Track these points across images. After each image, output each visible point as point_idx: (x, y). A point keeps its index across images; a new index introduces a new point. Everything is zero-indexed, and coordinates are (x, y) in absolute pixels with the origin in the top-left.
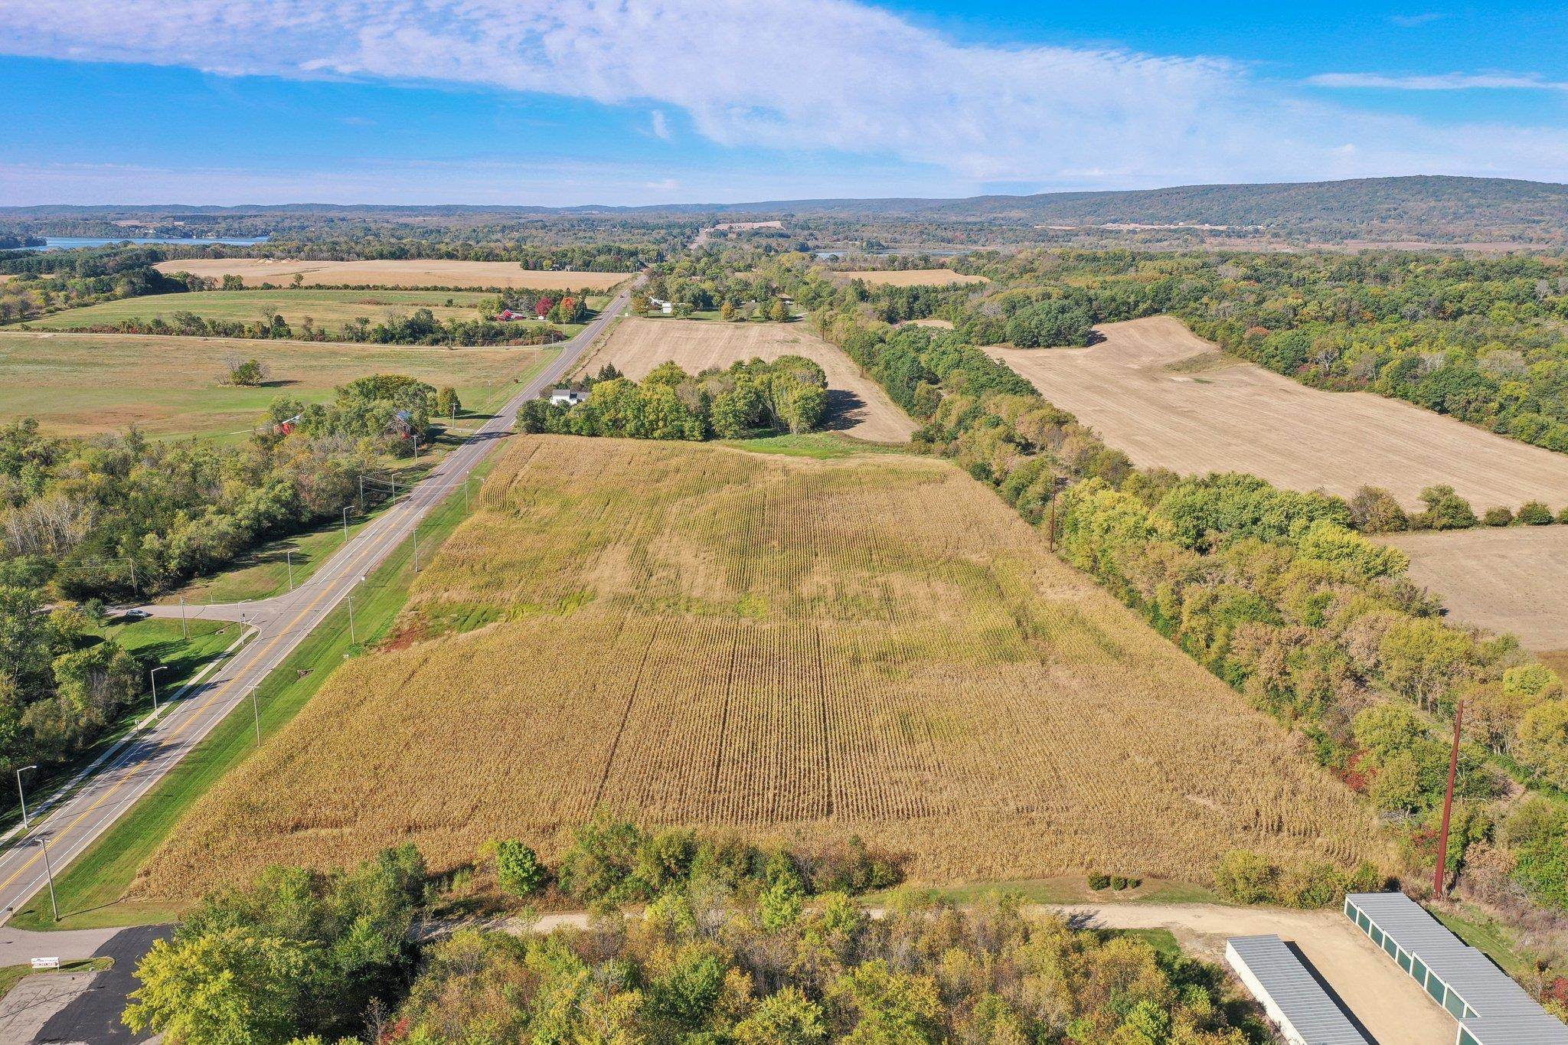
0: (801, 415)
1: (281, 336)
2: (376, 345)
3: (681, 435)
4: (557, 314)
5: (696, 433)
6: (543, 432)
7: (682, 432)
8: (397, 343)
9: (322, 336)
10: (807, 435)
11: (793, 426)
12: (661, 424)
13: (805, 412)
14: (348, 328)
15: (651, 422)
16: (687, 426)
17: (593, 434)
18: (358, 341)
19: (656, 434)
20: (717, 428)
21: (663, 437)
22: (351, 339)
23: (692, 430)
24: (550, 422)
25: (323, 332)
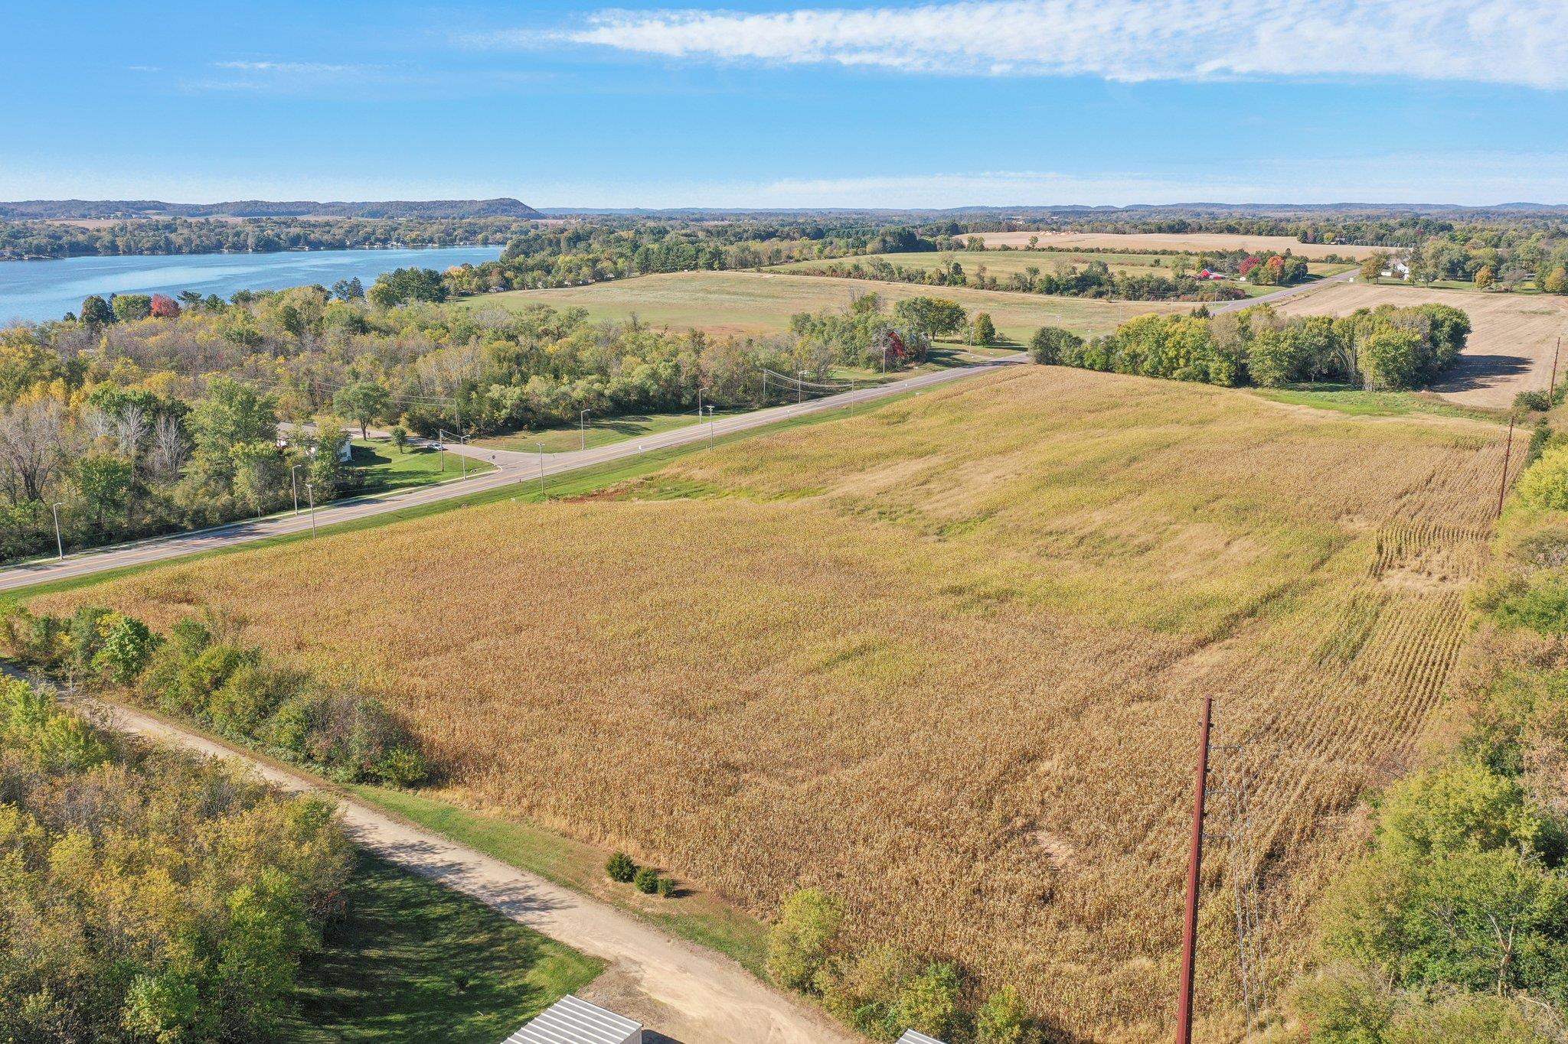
0: (1378, 366)
1: (956, 283)
2: (1041, 296)
3: (1205, 378)
4: (1256, 274)
5: (1222, 376)
6: (1054, 363)
7: (1206, 374)
8: (1062, 294)
9: (993, 285)
10: (1384, 394)
11: (1368, 377)
12: (1182, 362)
13: (1382, 364)
14: (1017, 276)
15: (1170, 360)
16: (1212, 367)
17: (1107, 368)
18: (1024, 291)
19: (1176, 374)
20: (1254, 374)
21: (1185, 378)
22: (1018, 289)
23: (1219, 372)
24: (1065, 352)
25: (994, 281)
